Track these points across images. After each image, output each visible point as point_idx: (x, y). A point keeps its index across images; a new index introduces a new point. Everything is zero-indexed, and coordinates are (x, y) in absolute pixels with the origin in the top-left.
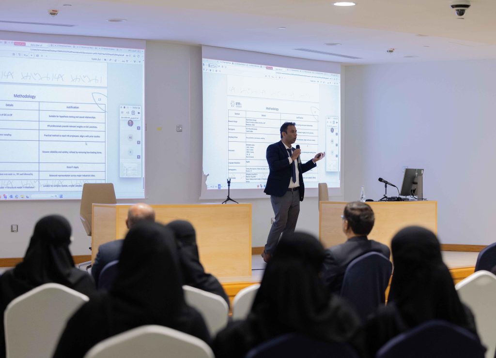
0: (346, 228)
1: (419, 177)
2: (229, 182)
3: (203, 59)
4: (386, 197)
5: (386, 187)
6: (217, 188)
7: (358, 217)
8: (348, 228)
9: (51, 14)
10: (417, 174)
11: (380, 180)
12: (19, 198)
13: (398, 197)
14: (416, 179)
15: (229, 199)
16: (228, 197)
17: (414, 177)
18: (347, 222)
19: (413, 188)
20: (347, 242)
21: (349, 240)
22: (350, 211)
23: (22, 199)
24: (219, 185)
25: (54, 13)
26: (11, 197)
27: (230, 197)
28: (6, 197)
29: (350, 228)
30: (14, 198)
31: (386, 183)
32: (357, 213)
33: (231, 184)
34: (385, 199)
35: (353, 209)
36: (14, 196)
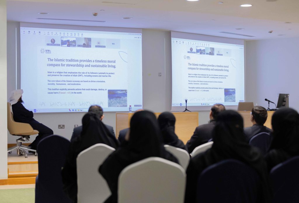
0: (252, 119)
1: (287, 98)
2: (186, 101)
3: (172, 38)
4: (269, 109)
5: (269, 103)
6: (180, 106)
7: (259, 114)
8: (253, 120)
9: (94, 15)
10: (285, 96)
11: (266, 100)
12: (77, 111)
13: (275, 109)
14: (285, 99)
15: (186, 110)
16: (186, 109)
17: (284, 98)
18: (252, 116)
19: (283, 104)
20: (253, 126)
21: (254, 125)
22: (255, 111)
23: (78, 111)
24: (181, 104)
25: (95, 15)
26: (73, 110)
27: (187, 109)
28: (70, 111)
29: (254, 120)
30: (74, 111)
31: (269, 101)
32: (258, 112)
33: (187, 102)
34: (268, 110)
35: (256, 110)
36: (74, 110)
